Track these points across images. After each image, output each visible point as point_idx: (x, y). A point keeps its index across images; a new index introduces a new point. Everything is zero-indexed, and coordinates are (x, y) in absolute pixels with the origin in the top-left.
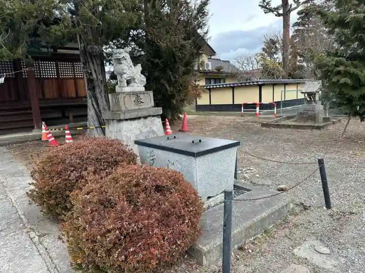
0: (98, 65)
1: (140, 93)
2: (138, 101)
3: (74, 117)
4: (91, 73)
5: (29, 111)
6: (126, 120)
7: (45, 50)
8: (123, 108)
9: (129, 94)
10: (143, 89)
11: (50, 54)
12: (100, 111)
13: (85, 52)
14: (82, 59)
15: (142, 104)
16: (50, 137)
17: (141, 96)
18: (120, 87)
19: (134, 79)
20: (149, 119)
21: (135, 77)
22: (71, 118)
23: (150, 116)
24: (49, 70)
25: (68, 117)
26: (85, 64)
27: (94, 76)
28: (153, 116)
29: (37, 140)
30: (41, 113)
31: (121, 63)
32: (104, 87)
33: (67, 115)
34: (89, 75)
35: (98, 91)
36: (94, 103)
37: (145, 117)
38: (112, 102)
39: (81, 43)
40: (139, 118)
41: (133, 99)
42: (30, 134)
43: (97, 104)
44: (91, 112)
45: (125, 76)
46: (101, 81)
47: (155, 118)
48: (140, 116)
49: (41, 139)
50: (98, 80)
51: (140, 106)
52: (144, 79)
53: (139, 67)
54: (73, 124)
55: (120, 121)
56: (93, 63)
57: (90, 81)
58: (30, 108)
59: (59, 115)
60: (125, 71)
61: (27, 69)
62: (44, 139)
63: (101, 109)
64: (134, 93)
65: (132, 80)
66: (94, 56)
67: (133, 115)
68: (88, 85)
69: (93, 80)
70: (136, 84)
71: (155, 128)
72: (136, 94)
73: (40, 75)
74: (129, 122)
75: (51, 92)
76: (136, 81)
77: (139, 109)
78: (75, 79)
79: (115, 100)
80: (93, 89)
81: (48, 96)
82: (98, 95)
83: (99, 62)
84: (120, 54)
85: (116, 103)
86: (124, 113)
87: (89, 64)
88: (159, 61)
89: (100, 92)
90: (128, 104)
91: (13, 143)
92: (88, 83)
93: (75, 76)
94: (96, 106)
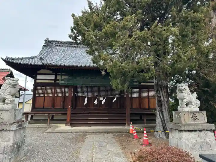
0: (165, 92)
1: (196, 112)
2: (194, 118)
3: (147, 120)
4: (160, 97)
5: (125, 115)
6: (185, 131)
7: (135, 83)
8: (183, 122)
9: (188, 112)
10: (198, 109)
11: (138, 86)
12: (164, 120)
13: (157, 84)
14: (155, 88)
15: (197, 120)
16: (135, 133)
17: (197, 115)
18: (181, 107)
19: (191, 102)
20: (203, 132)
21: (192, 101)
22: (145, 121)
23: (204, 130)
24: (136, 94)
25: (143, 120)
26: (157, 91)
27: (162, 98)
28: (207, 130)
29: (127, 132)
30: (130, 116)
31: (183, 92)
32: (168, 105)
33: (143, 118)
34: (159, 98)
35: (163, 108)
36: (161, 115)
37: (200, 131)
38: (175, 117)
39: (155, 80)
40: (195, 131)
41: (191, 116)
42: (124, 128)
43: (163, 115)
44: (158, 120)
45: (185, 100)
46: (166, 102)
47: (209, 132)
48: (196, 129)
49: (129, 132)
50: (164, 101)
51: (196, 121)
52: (199, 102)
53: (195, 94)
54: (146, 124)
55: (181, 131)
56: (162, 91)
57: (159, 101)
58: (125, 113)
59: (139, 118)
60: (185, 97)
61: (126, 93)
62: (131, 132)
63: (165, 119)
64: (191, 112)
65: (190, 103)
66: (163, 87)
67: (191, 128)
68: (158, 104)
69: (161, 101)
70: (193, 106)
71: (208, 140)
72: (193, 113)
73: (132, 96)
74: (188, 133)
75: (136, 105)
76: (193, 104)
77: (195, 124)
78: (148, 98)
79: (178, 116)
80: (160, 106)
81: (134, 107)
82: (164, 110)
83: (165, 90)
84: (182, 86)
85: (178, 118)
86: (184, 126)
87: (159, 91)
88: (208, 89)
89: (165, 109)
90: (187, 120)
91: (116, 132)
92: (158, 102)
93: (149, 96)
94: (161, 117)
